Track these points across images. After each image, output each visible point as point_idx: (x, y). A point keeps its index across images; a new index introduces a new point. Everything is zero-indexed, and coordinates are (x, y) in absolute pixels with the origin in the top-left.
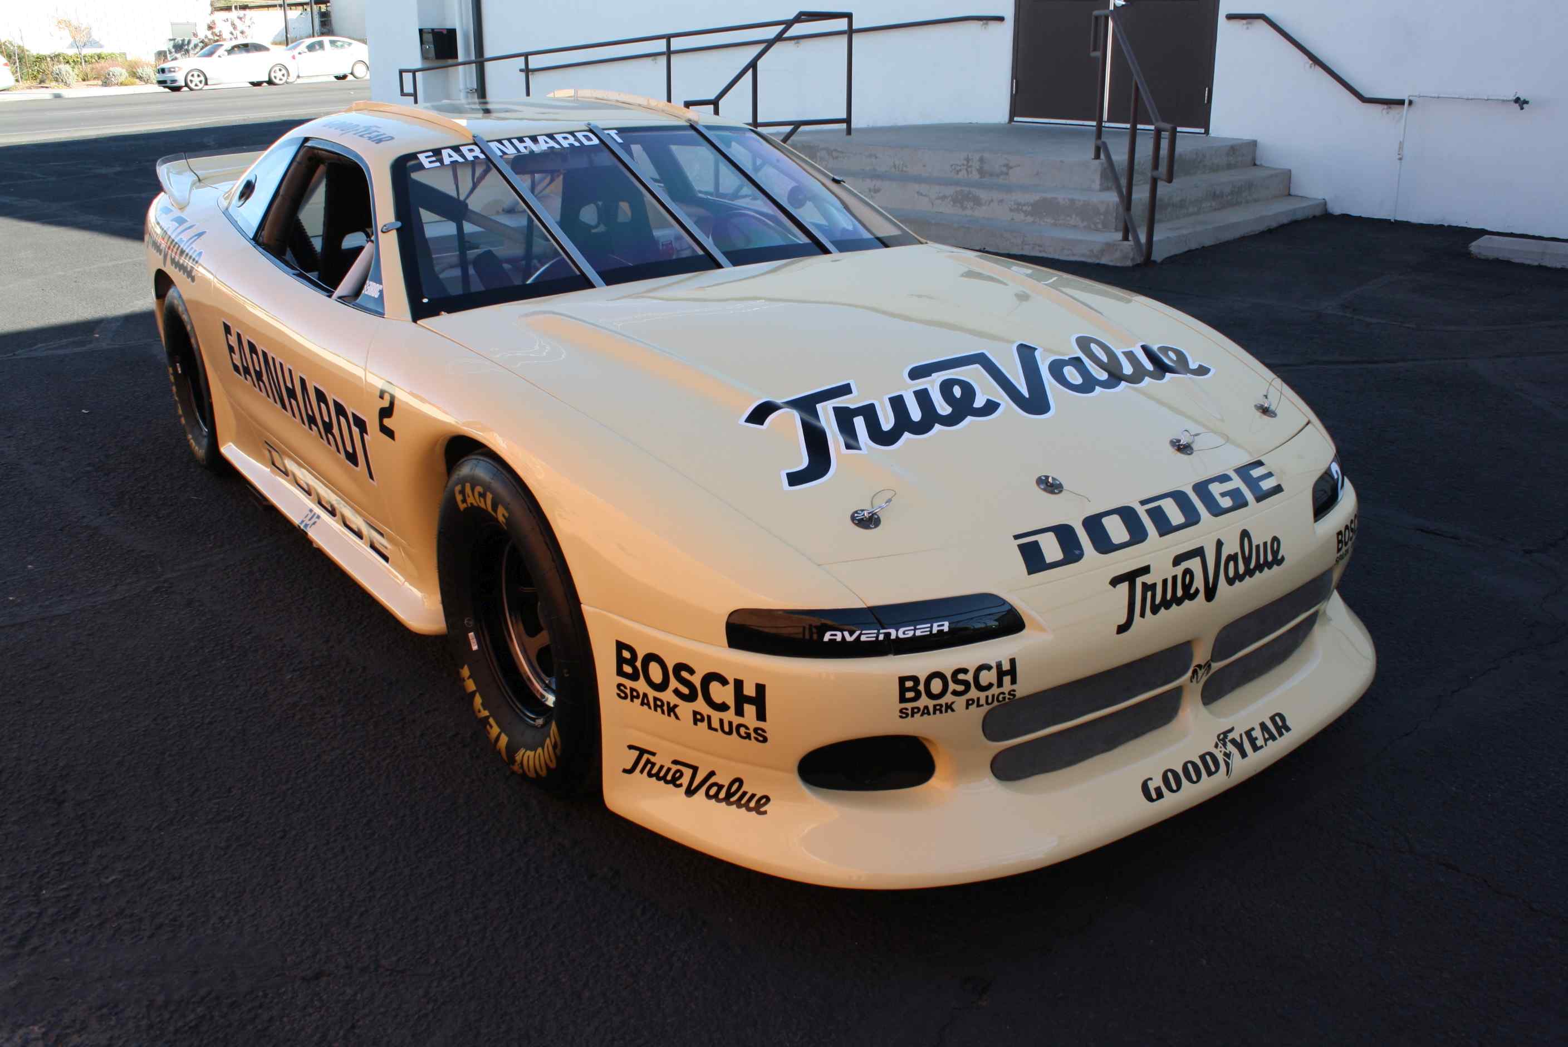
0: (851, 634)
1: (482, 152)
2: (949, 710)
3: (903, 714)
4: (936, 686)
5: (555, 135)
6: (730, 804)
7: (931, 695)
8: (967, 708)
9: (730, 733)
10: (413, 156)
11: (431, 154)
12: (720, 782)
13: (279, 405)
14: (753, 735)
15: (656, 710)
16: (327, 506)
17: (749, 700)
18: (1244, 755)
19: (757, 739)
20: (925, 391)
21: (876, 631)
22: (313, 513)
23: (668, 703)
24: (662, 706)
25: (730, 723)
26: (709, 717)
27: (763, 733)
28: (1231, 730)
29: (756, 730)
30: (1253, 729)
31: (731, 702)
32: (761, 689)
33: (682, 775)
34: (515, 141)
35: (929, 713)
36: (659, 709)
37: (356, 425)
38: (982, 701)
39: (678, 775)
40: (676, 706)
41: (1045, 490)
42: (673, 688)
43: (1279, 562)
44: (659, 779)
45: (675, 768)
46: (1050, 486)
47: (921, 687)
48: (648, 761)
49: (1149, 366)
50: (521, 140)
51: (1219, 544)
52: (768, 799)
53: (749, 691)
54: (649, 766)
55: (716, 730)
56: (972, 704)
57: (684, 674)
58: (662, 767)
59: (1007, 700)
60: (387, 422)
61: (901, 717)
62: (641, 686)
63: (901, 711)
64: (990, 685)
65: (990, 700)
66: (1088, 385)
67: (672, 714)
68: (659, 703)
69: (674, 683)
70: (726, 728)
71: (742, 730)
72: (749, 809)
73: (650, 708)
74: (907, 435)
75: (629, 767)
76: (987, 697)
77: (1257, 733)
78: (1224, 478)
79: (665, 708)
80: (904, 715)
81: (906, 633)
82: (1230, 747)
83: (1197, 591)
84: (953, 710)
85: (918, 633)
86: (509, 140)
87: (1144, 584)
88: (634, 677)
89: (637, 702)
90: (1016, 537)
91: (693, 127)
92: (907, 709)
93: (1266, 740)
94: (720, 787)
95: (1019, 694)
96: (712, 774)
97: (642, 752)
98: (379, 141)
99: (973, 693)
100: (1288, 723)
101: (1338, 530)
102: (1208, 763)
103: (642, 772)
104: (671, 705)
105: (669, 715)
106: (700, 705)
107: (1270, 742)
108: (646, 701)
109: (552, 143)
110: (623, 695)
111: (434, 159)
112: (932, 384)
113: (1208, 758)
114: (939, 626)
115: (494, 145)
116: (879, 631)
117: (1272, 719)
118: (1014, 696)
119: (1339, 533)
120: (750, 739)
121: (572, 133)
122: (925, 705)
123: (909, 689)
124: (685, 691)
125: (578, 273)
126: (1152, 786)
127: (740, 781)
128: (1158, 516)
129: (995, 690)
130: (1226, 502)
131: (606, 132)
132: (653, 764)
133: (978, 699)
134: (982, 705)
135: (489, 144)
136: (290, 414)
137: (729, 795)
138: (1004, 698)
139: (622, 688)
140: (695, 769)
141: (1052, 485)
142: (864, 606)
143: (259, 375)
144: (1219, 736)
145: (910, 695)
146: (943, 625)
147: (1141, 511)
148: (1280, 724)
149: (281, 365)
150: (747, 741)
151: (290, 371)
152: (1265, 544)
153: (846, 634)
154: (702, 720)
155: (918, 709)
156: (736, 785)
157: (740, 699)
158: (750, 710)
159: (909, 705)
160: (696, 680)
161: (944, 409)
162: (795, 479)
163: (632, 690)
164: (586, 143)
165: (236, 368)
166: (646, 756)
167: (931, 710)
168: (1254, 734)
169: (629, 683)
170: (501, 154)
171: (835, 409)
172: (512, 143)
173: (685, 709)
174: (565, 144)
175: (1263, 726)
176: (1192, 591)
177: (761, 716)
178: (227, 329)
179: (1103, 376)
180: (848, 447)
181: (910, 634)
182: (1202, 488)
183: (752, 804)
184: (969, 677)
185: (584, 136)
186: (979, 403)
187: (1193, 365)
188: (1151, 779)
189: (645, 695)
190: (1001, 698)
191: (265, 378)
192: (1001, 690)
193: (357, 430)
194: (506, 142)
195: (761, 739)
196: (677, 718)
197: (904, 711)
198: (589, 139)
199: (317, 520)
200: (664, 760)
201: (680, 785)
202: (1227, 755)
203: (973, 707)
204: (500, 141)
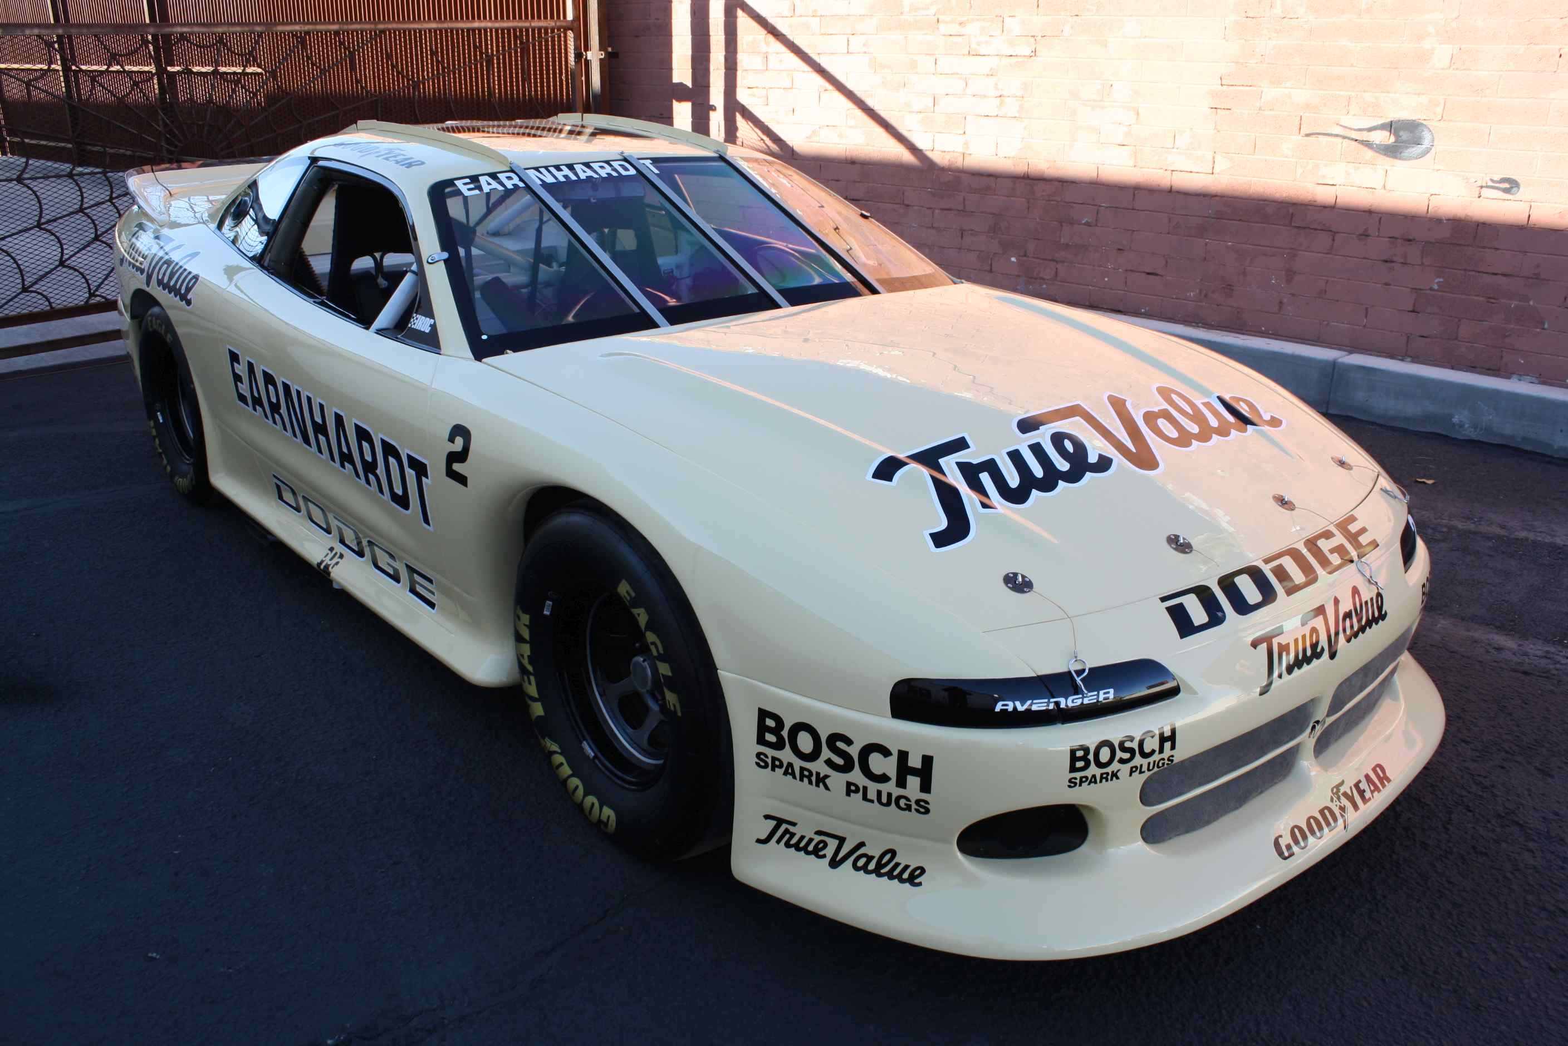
0: (1022, 706)
1: (521, 180)
2: (1114, 778)
3: (1072, 783)
4: (1105, 755)
5: (591, 164)
6: (880, 875)
7: (1099, 765)
8: (1131, 775)
9: (888, 804)
10: (450, 183)
11: (468, 180)
12: (870, 854)
13: (300, 439)
14: (914, 806)
15: (801, 780)
16: (351, 546)
17: (914, 772)
18: (1356, 807)
19: (917, 811)
20: (1038, 445)
21: (1046, 700)
22: (334, 552)
23: (818, 774)
24: (809, 777)
25: (889, 795)
26: (865, 789)
27: (926, 805)
28: (1342, 783)
29: (918, 802)
30: (1360, 782)
31: (892, 773)
32: (928, 761)
33: (826, 845)
34: (552, 169)
35: (1095, 782)
36: (806, 780)
37: (410, 466)
38: (1145, 768)
39: (821, 845)
40: (827, 776)
41: (1176, 549)
42: (826, 758)
43: (1382, 617)
44: (798, 849)
45: (818, 838)
46: (1180, 545)
47: (1091, 757)
48: (787, 831)
49: (1231, 418)
50: (558, 168)
51: (1336, 601)
52: (923, 871)
53: (915, 762)
54: (788, 836)
55: (872, 801)
56: (1134, 772)
57: (840, 745)
58: (802, 838)
59: (1166, 766)
60: (457, 467)
61: (1070, 786)
62: (786, 755)
63: (1070, 781)
64: (1153, 752)
65: (1151, 767)
66: (1184, 440)
67: (821, 785)
68: (806, 773)
69: (826, 753)
70: (884, 800)
71: (902, 802)
72: (902, 881)
73: (794, 777)
74: (1035, 493)
75: (763, 837)
76: (1149, 764)
77: (1364, 785)
78: (1327, 535)
79: (814, 779)
80: (1072, 785)
81: (1075, 701)
82: (1345, 802)
83: (1323, 649)
84: (1118, 778)
85: (1086, 701)
86: (546, 168)
87: (1279, 644)
88: (779, 746)
89: (780, 772)
90: (1164, 599)
91: (722, 158)
92: (1076, 778)
93: (1372, 792)
94: (870, 858)
95: (1176, 760)
96: (862, 844)
97: (780, 821)
98: (409, 165)
99: (1138, 760)
100: (1388, 774)
101: (1422, 584)
102: (1326, 817)
103: (778, 842)
104: (821, 776)
105: (817, 785)
106: (856, 776)
107: (1376, 794)
108: (790, 771)
109: (590, 173)
110: (762, 764)
111: (472, 186)
112: (1043, 436)
113: (1326, 812)
114: (1105, 693)
115: (532, 173)
116: (1049, 701)
117: (1374, 770)
118: (1172, 761)
119: (1424, 586)
120: (910, 810)
121: (608, 162)
122: (1094, 773)
123: (1080, 759)
124: (840, 761)
125: (637, 310)
126: (1283, 843)
127: (893, 853)
128: (1281, 574)
129: (1156, 757)
130: (1335, 559)
131: (642, 161)
132: (793, 835)
133: (1141, 766)
134: (1144, 772)
135: (527, 171)
136: (314, 448)
137: (880, 865)
138: (1163, 764)
139: (762, 757)
140: (842, 840)
141: (1181, 545)
142: (1034, 675)
143: (275, 408)
144: (1332, 790)
145: (1080, 764)
146: (1108, 693)
147: (1267, 569)
148: (1380, 776)
149: (309, 399)
150: (907, 812)
151: (321, 406)
152: (1372, 599)
153: (1018, 704)
154: (857, 791)
155: (1086, 778)
156: (888, 857)
157: (904, 770)
158: (913, 782)
159: (1078, 775)
160: (854, 751)
161: (1063, 465)
162: (941, 539)
163: (774, 759)
164: (624, 173)
165: (242, 398)
166: (784, 827)
167: (1098, 780)
168: (1362, 786)
169: (770, 752)
170: (541, 183)
171: (960, 465)
172: (549, 172)
173: (838, 780)
174: (603, 173)
175: (1367, 777)
176: (1319, 650)
177: (926, 787)
178: (234, 357)
179: (1195, 429)
180: (985, 506)
181: (1079, 702)
182: (1311, 543)
183: (906, 876)
184: (1135, 745)
185: (620, 165)
186: (1093, 458)
187: (1267, 417)
188: (1281, 836)
189: (790, 765)
190: (1160, 765)
191: (283, 410)
192: (1162, 756)
193: (413, 473)
194: (542, 170)
195: (922, 810)
196: (827, 788)
197: (1073, 780)
198: (626, 169)
199: (339, 560)
200: (804, 830)
201: (824, 856)
202: (1343, 809)
203: (1136, 774)
204: (537, 169)
